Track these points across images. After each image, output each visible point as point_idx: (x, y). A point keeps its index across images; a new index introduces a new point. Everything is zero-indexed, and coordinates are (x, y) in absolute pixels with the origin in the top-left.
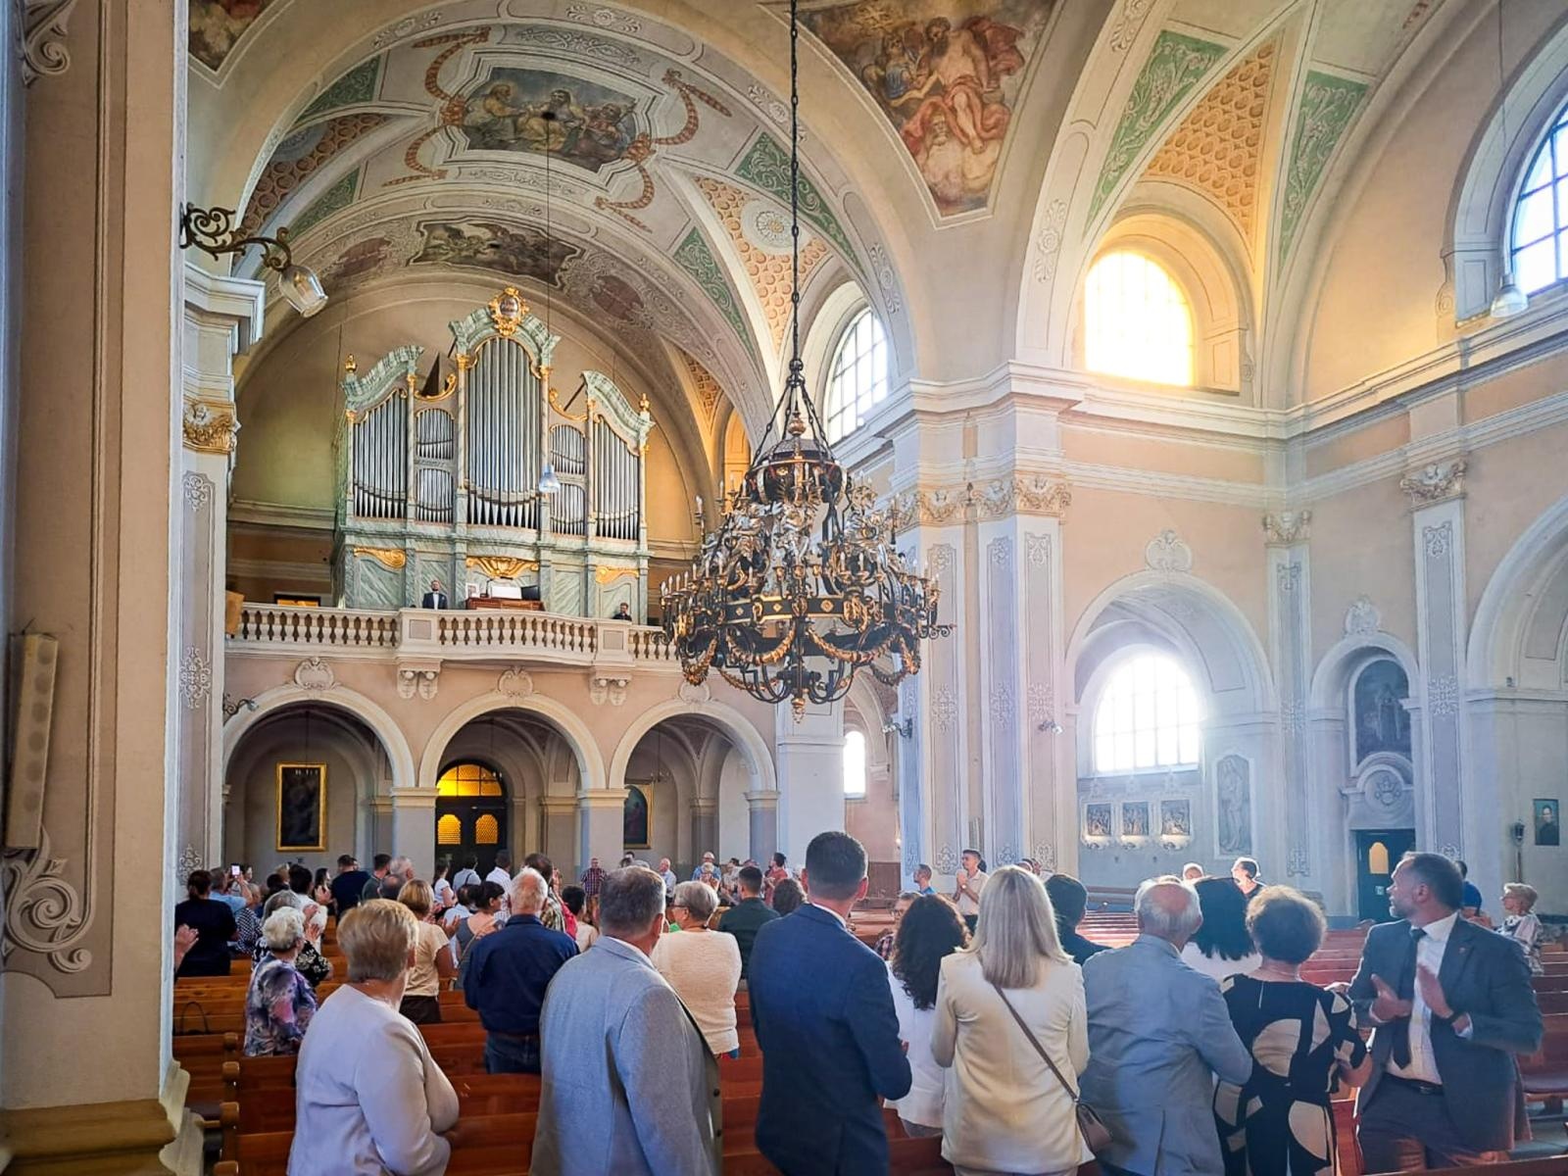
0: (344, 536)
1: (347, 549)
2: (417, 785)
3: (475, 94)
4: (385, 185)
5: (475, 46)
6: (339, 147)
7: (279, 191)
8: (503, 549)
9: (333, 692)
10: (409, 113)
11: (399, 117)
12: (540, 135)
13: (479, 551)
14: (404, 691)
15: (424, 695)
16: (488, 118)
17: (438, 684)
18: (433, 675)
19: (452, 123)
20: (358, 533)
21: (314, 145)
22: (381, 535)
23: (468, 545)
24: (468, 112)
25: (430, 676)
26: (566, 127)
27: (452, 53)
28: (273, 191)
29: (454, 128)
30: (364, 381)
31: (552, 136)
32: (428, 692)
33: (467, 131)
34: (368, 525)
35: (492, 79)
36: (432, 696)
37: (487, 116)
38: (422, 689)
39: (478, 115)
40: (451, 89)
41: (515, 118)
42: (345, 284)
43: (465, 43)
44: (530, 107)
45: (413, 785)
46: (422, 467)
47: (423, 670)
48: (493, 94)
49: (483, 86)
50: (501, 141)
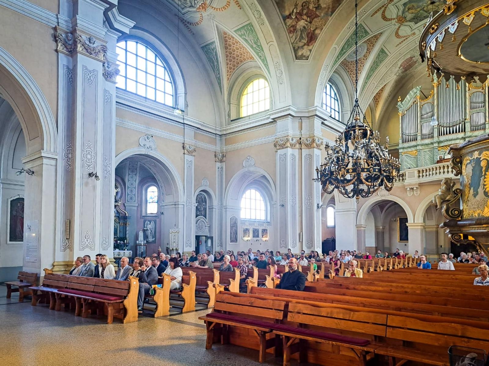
0: (399, 150)
1: (400, 154)
2: (414, 222)
3: (403, 12)
4: (397, 46)
5: (391, 4)
6: (373, 47)
7: (362, 65)
8: (451, 142)
9: (388, 197)
10: (385, 29)
11: (384, 31)
12: (436, 8)
13: (442, 145)
14: (409, 194)
15: (416, 195)
16: (414, 15)
17: (420, 191)
18: (416, 188)
19: (403, 22)
20: (403, 148)
21: (366, 50)
22: (410, 147)
23: (438, 144)
24: (406, 17)
25: (415, 188)
26: (441, 2)
27: (385, 10)
28: (361, 66)
29: (405, 23)
30: (403, 103)
31: (439, 6)
32: (417, 193)
33: (410, 21)
34: (406, 145)
35: (405, 7)
36: (418, 194)
37: (413, 14)
38: (415, 192)
39: (409, 16)
40: (394, 16)
41: (423, 9)
42: (409, 72)
43: (387, 6)
44: (424, 5)
45: (413, 222)
46: (423, 123)
47: (412, 187)
48: (409, 9)
49: (404, 10)
50: (424, 17)
